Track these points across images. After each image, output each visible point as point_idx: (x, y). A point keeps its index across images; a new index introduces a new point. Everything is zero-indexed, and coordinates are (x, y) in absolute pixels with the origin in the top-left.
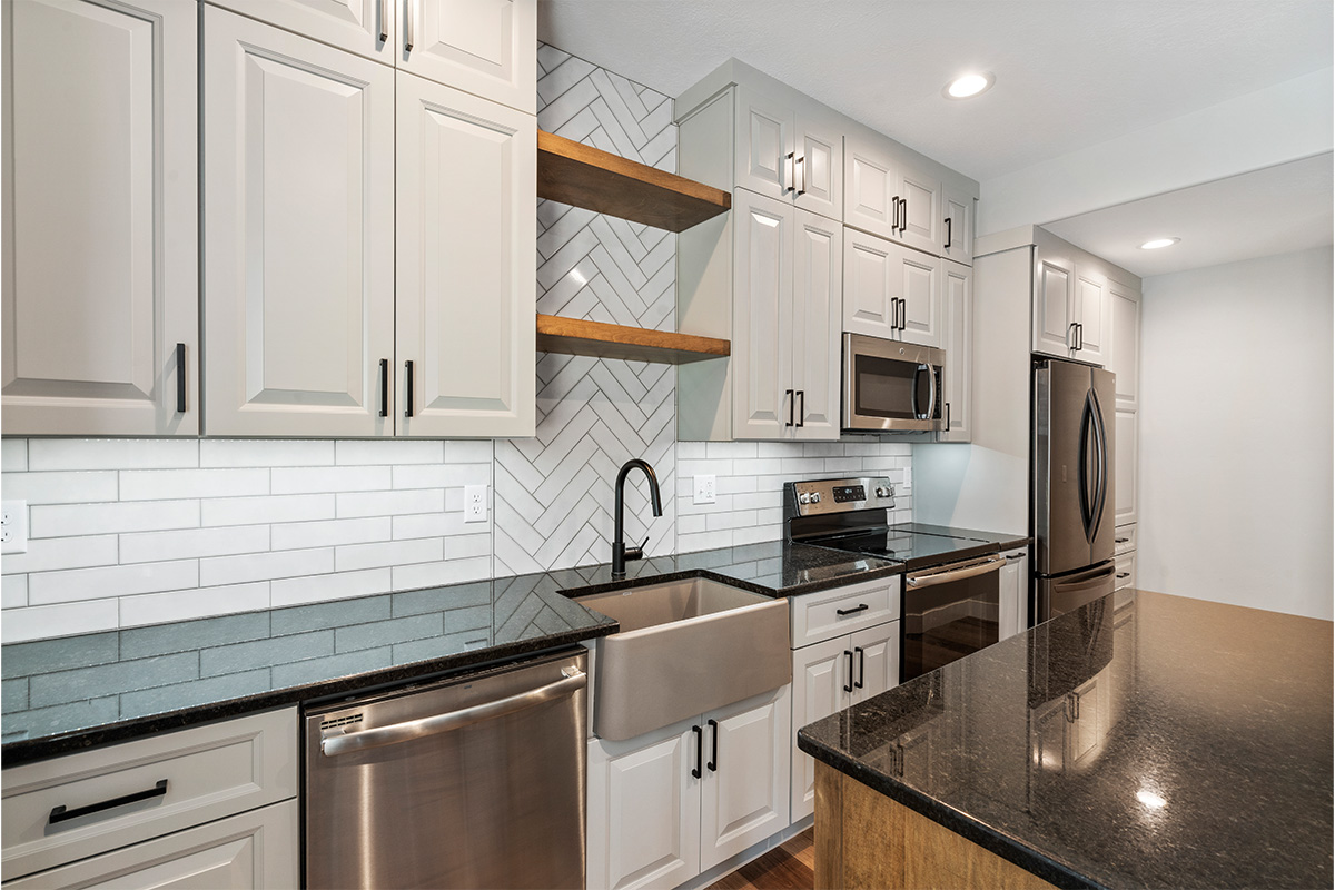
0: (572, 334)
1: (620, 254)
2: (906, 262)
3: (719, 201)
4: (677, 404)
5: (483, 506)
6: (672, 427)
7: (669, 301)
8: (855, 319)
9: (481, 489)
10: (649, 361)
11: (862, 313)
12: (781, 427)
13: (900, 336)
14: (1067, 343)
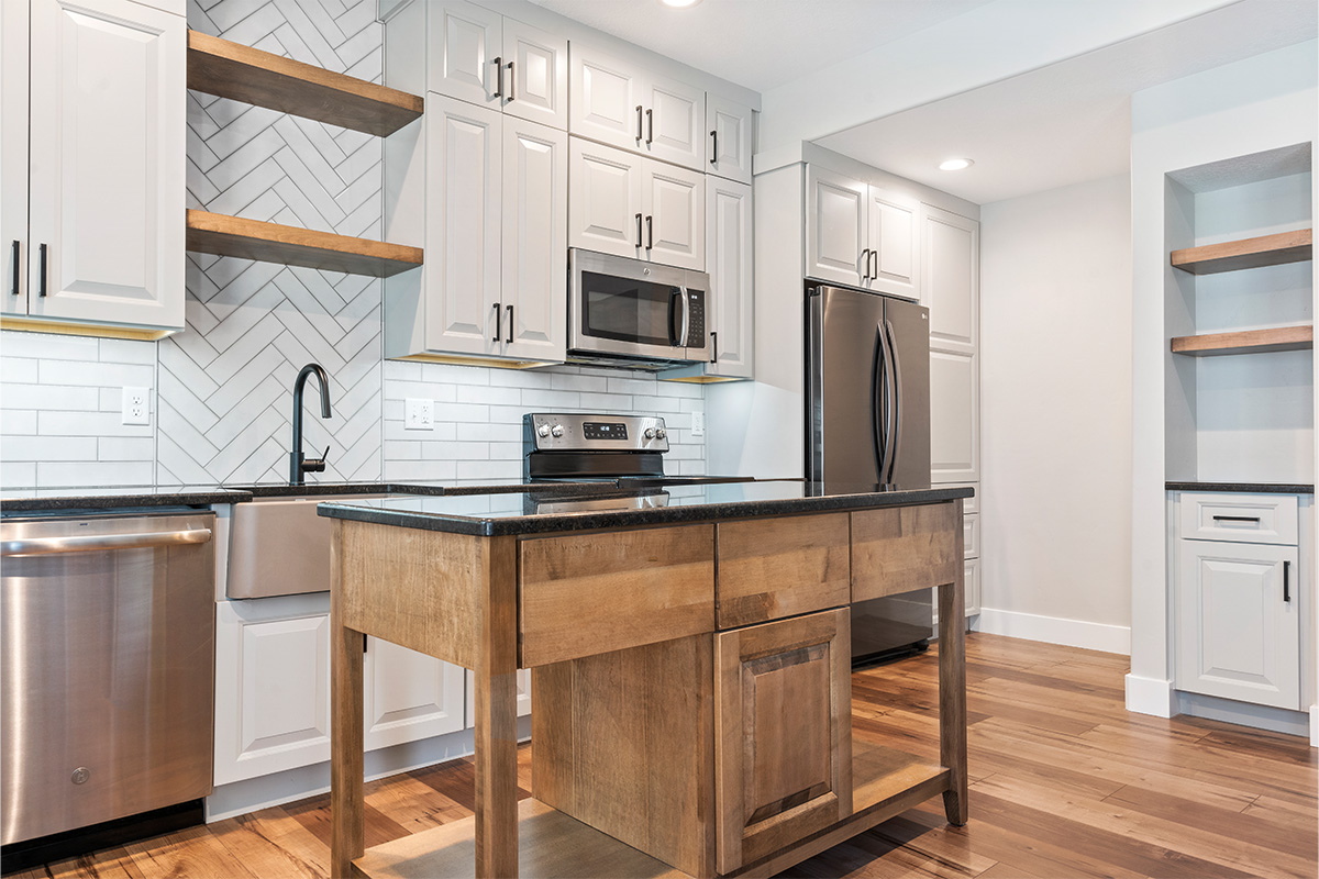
0: (229, 232)
1: (312, 157)
2: (656, 176)
3: (409, 105)
4: (383, 319)
5: (144, 409)
6: (377, 343)
7: (374, 210)
8: (584, 234)
9: (143, 391)
10: (347, 272)
11: (594, 228)
12: (487, 341)
13: (649, 256)
14: (858, 271)
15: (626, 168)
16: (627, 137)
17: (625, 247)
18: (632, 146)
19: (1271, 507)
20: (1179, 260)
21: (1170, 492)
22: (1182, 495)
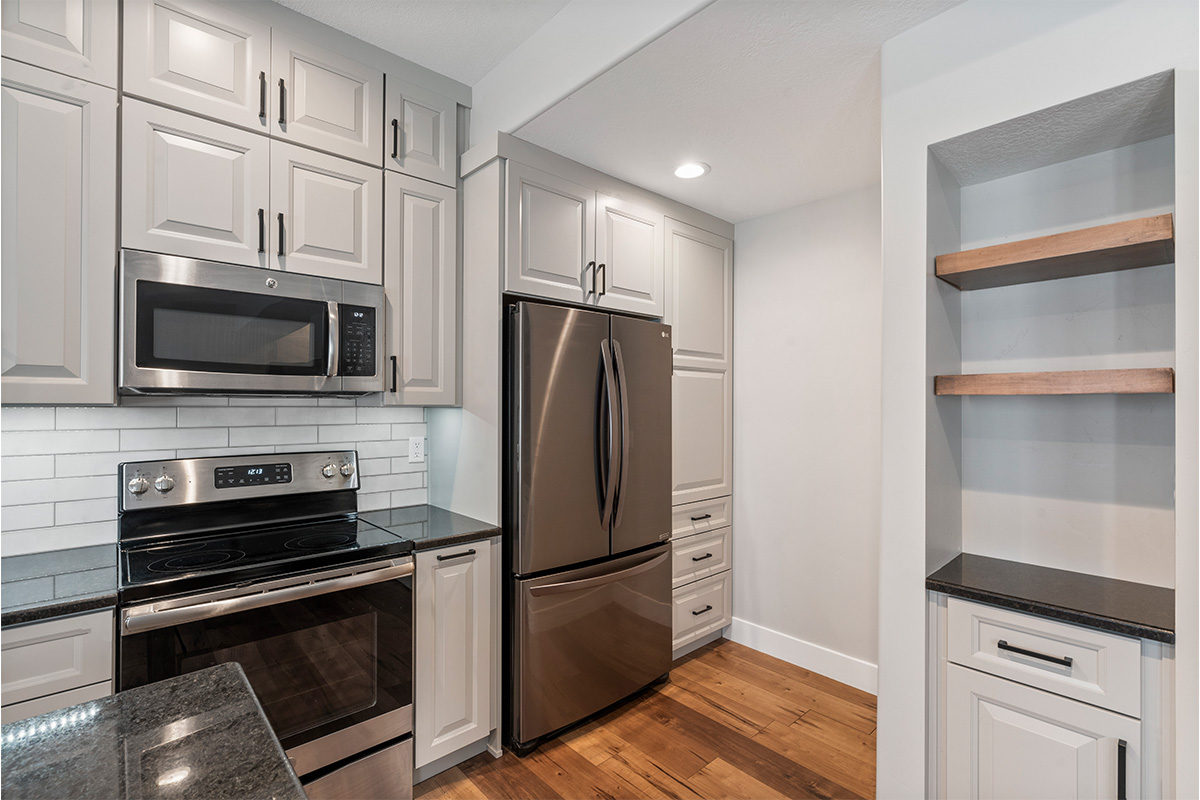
2: (299, 167)
13: (283, 263)
14: (582, 285)
15: (242, 151)
16: (248, 113)
17: (243, 251)
18: (256, 124)
19: (1095, 649)
20: (947, 269)
21: (933, 593)
22: (951, 601)
